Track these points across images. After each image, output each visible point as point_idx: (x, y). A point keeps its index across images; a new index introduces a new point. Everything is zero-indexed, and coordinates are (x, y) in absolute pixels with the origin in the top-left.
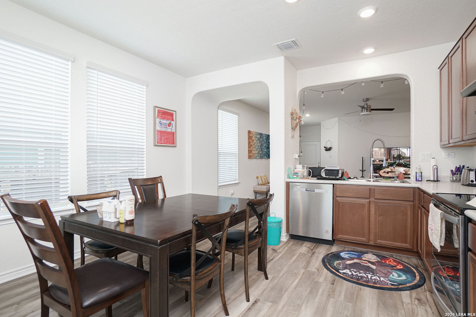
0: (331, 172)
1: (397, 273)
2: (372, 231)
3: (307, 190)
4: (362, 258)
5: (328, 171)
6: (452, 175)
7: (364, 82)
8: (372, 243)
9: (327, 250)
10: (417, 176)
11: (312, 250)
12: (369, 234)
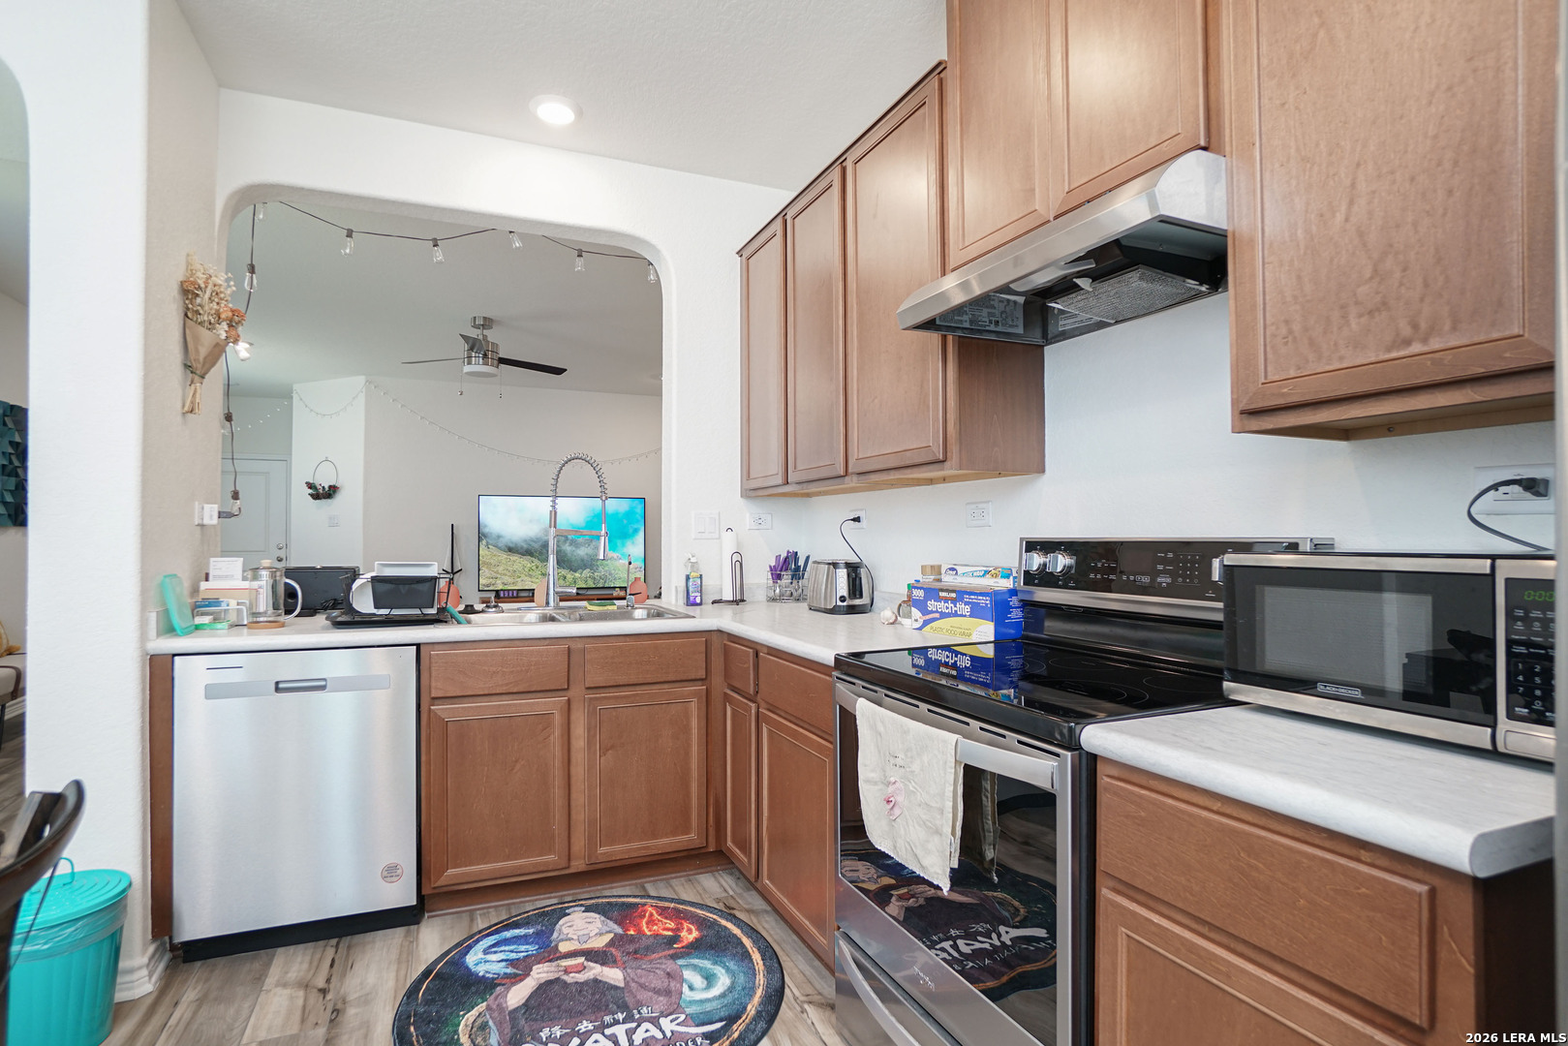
0: (403, 589)
1: (695, 967)
2: (580, 816)
3: (281, 686)
4: (557, 946)
5: (388, 587)
6: (771, 581)
7: (523, 237)
8: (578, 865)
9: (399, 961)
10: (691, 590)
11: (324, 992)
12: (569, 833)
